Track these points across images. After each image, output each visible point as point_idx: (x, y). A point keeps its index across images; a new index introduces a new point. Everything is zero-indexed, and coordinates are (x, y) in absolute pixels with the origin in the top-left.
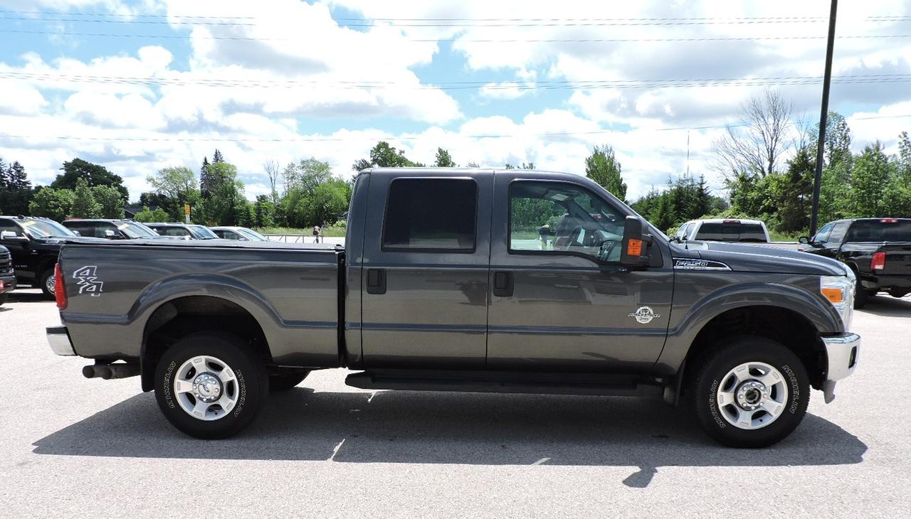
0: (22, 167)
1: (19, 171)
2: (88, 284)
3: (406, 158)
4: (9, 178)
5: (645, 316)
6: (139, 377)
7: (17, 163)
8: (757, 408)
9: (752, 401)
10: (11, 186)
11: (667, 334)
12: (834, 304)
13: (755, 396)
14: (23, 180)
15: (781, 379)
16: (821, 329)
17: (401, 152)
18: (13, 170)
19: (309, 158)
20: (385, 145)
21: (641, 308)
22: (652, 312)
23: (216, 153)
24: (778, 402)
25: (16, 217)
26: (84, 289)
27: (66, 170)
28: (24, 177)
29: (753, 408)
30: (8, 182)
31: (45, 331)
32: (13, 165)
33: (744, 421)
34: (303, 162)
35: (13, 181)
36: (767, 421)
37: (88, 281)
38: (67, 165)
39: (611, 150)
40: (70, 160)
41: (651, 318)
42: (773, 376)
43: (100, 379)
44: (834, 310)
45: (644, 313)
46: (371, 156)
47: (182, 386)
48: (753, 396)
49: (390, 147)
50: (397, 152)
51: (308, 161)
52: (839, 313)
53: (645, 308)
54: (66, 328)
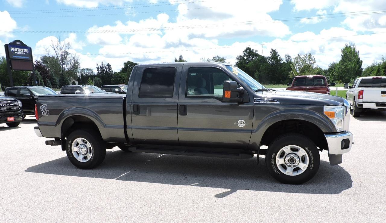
0: (110, 65)
1: (109, 67)
2: (44, 111)
3: (258, 53)
4: (106, 70)
5: (241, 124)
6: (61, 146)
7: (108, 64)
8: (294, 166)
9: (293, 163)
10: (106, 72)
11: (252, 131)
12: (331, 119)
13: (294, 161)
14: (110, 70)
15: (306, 153)
16: (324, 131)
17: (256, 51)
18: (107, 66)
19: (216, 56)
20: (249, 49)
21: (240, 121)
22: (244, 122)
23: (180, 56)
24: (305, 164)
25: (82, 85)
26: (43, 113)
27: (125, 66)
28: (111, 69)
29: (292, 166)
30: (105, 71)
31: (34, 128)
32: (107, 65)
33: (289, 172)
34: (214, 58)
35: (107, 70)
36: (300, 172)
37: (44, 110)
38: (125, 63)
39: (354, 45)
40: (126, 62)
41: (244, 125)
42: (302, 152)
43: (50, 146)
44: (331, 121)
45: (241, 122)
46: (243, 54)
47: (75, 149)
48: (292, 160)
49: (251, 49)
50: (254, 51)
51: (216, 57)
52: (333, 123)
53: (241, 120)
54: (39, 127)
